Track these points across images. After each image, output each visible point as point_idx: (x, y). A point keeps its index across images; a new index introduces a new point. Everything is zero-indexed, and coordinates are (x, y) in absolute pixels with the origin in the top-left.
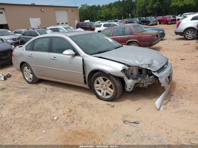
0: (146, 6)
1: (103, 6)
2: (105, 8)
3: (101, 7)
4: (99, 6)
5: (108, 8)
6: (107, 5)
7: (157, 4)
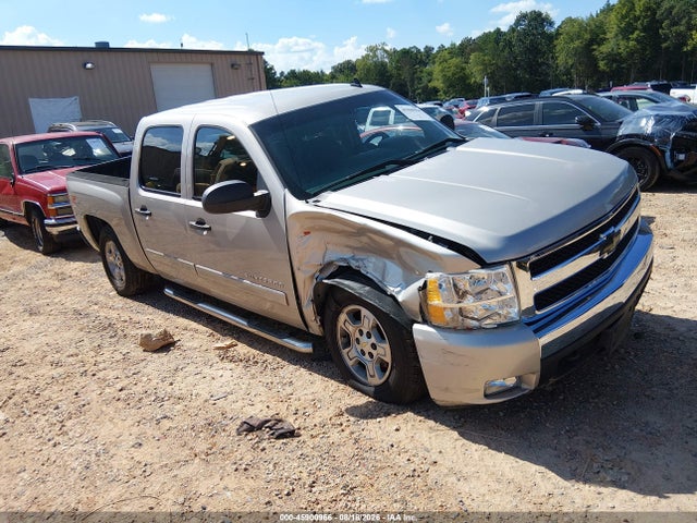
0: (595, 47)
1: (442, 48)
2: (448, 56)
3: (435, 51)
4: (428, 50)
5: (457, 55)
6: (458, 44)
7: (636, 40)
